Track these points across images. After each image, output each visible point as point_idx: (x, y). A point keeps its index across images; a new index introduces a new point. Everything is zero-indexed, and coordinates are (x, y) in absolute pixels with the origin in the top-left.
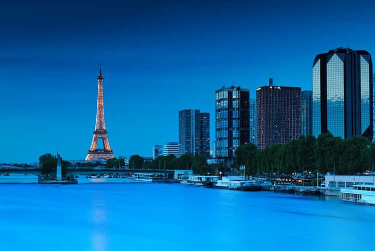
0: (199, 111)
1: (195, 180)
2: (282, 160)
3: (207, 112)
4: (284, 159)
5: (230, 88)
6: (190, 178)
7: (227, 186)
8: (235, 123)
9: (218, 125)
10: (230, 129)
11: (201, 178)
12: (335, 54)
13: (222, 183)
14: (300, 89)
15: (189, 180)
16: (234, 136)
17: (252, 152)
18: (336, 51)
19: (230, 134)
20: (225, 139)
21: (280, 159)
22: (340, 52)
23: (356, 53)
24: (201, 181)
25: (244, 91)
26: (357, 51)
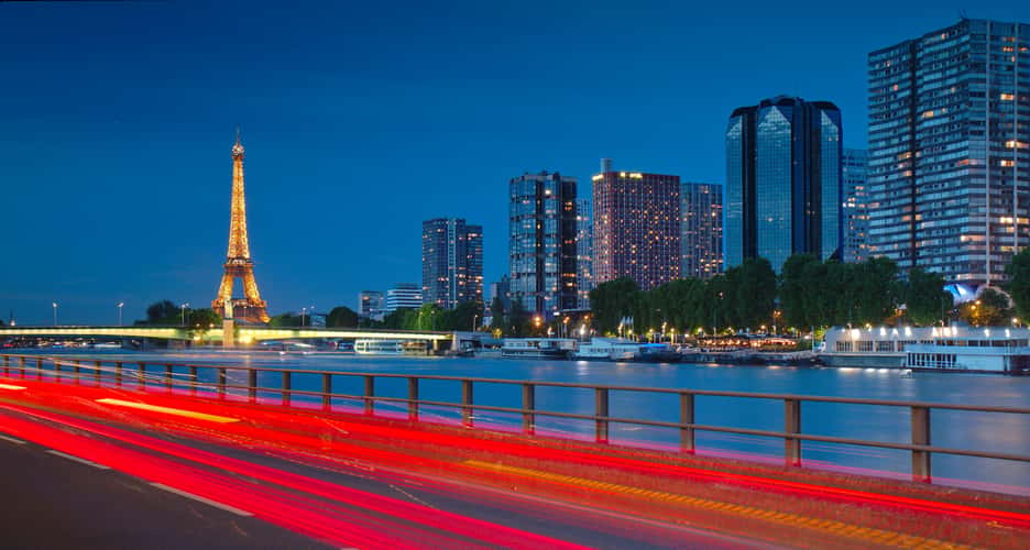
0: (464, 221)
1: (522, 348)
2: (700, 308)
3: (478, 224)
4: (705, 306)
5: (539, 174)
6: (507, 344)
7: (605, 355)
8: (551, 245)
9: (514, 248)
10: (540, 256)
11: (536, 343)
12: (774, 108)
13: (592, 350)
14: (677, 178)
15: (507, 347)
16: (547, 270)
17: (629, 294)
18: (778, 100)
19: (540, 265)
20: (529, 274)
21: (696, 304)
22: (784, 103)
23: (813, 107)
24: (539, 348)
25: (567, 180)
26: (815, 103)
